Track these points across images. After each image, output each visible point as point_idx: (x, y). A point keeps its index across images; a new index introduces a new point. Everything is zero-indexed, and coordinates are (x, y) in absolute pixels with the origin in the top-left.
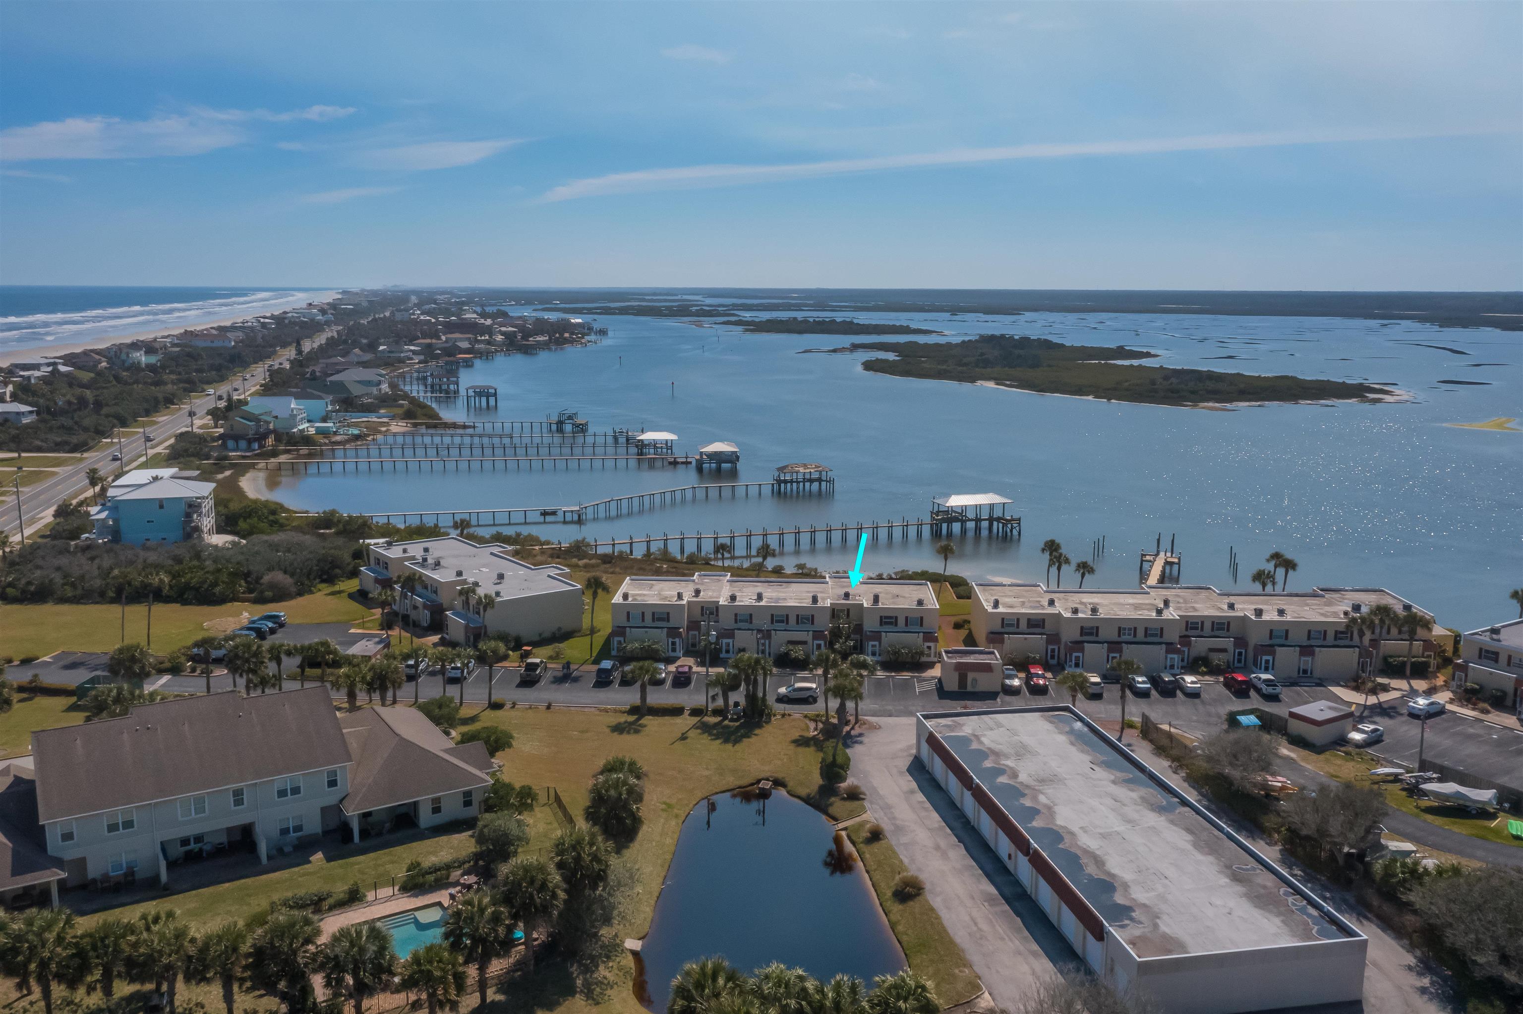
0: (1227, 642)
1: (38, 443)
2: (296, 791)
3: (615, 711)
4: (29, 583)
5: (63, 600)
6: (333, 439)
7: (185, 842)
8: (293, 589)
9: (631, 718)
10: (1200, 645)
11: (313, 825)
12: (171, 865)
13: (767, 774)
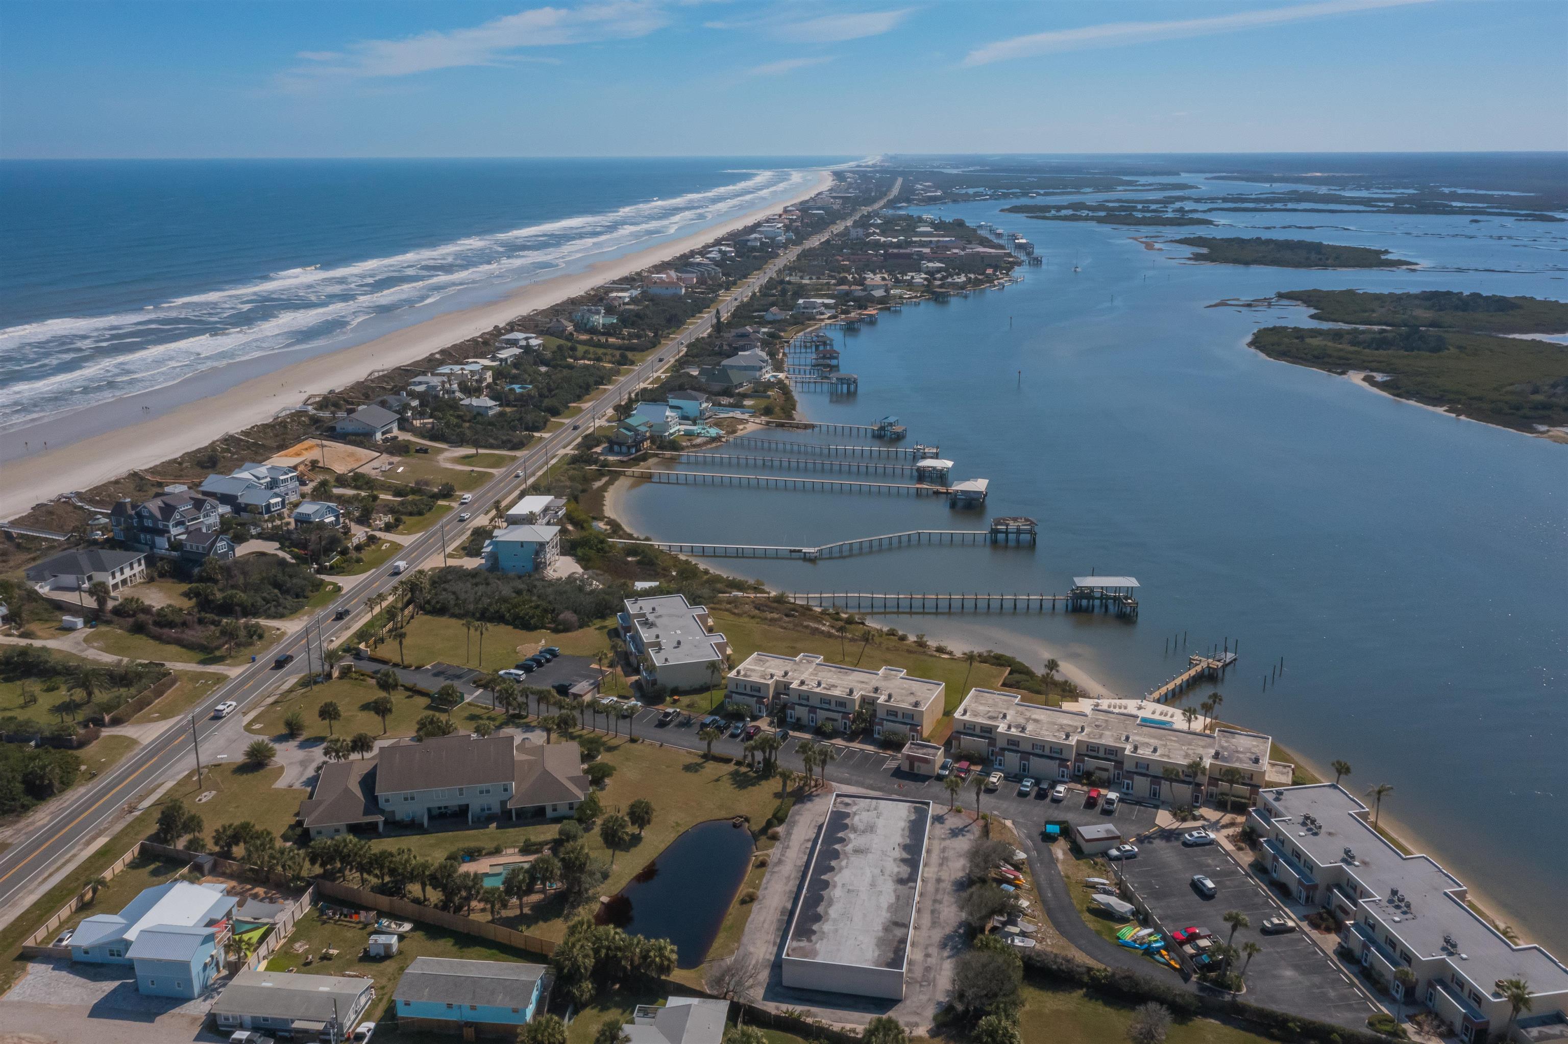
0: (1110, 765)
1: (491, 441)
2: (488, 791)
3: (695, 754)
4: (437, 602)
5: (453, 615)
6: (694, 443)
7: (440, 808)
8: (577, 624)
9: (700, 761)
10: (1091, 764)
11: (496, 808)
12: (431, 817)
13: (741, 814)
